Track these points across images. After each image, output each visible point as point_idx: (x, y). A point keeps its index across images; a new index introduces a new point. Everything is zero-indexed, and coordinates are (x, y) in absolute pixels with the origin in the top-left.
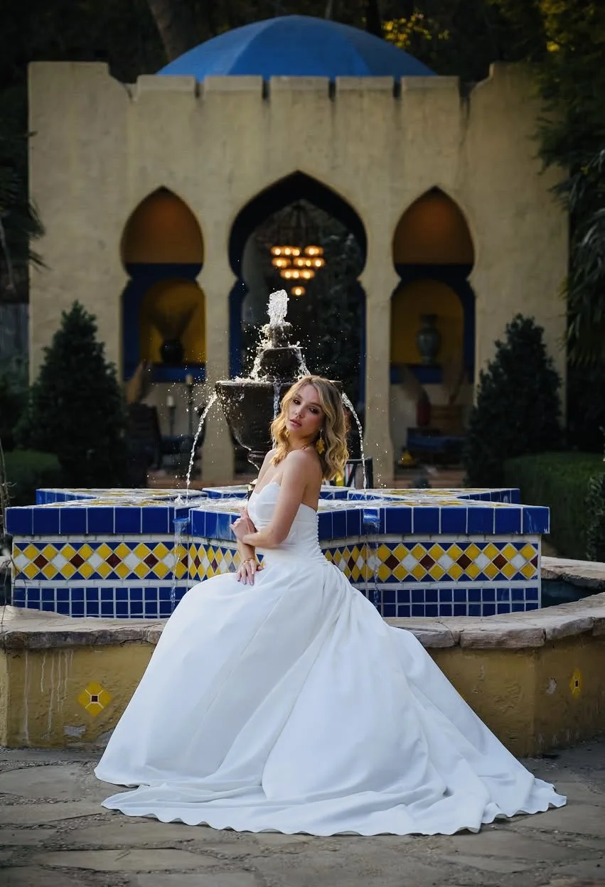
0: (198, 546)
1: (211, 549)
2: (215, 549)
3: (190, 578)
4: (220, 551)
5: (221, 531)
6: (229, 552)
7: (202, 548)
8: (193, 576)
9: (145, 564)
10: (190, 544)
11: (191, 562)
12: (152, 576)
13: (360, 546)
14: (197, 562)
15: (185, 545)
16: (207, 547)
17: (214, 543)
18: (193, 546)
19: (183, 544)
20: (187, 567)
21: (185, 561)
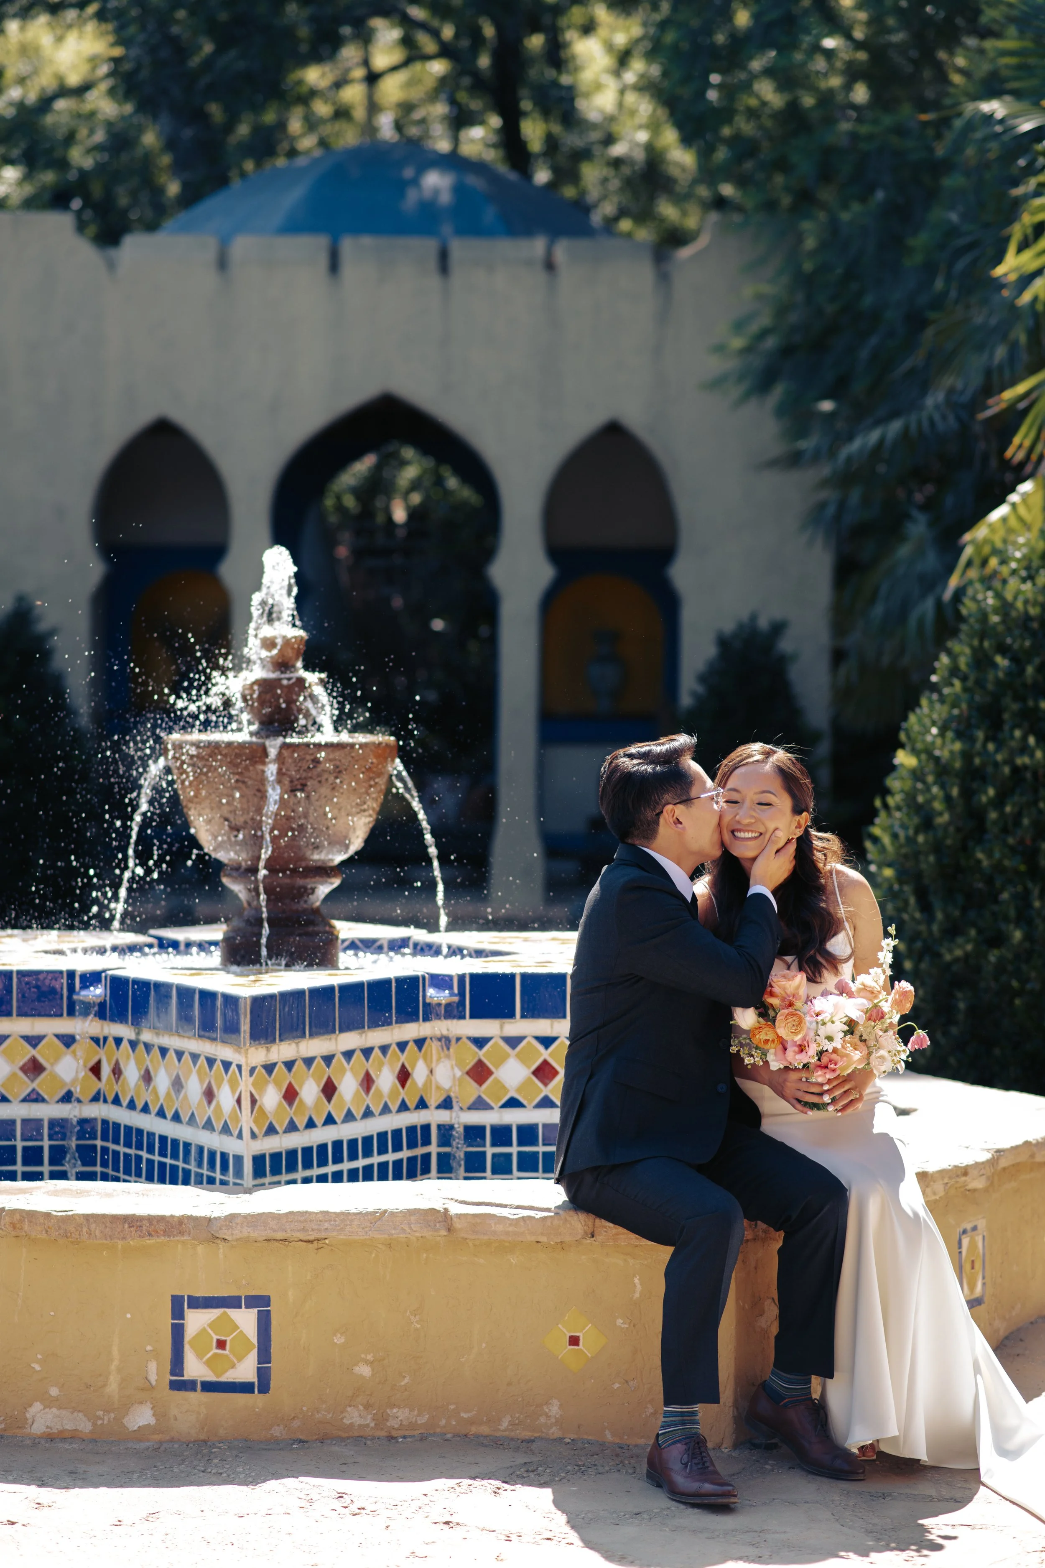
0: (118, 1041)
1: (141, 1047)
2: (148, 1047)
3: (105, 1101)
4: (156, 1052)
5: (158, 1016)
6: (171, 1055)
7: (125, 1044)
8: (110, 1098)
9: (21, 1074)
10: (105, 1039)
11: (106, 1070)
12: (34, 1098)
13: (420, 1043)
14: (117, 1072)
15: (96, 1040)
16: (133, 1044)
17: (146, 1036)
18: (111, 1040)
19: (92, 1038)
20: (99, 1079)
21: (96, 1070)
